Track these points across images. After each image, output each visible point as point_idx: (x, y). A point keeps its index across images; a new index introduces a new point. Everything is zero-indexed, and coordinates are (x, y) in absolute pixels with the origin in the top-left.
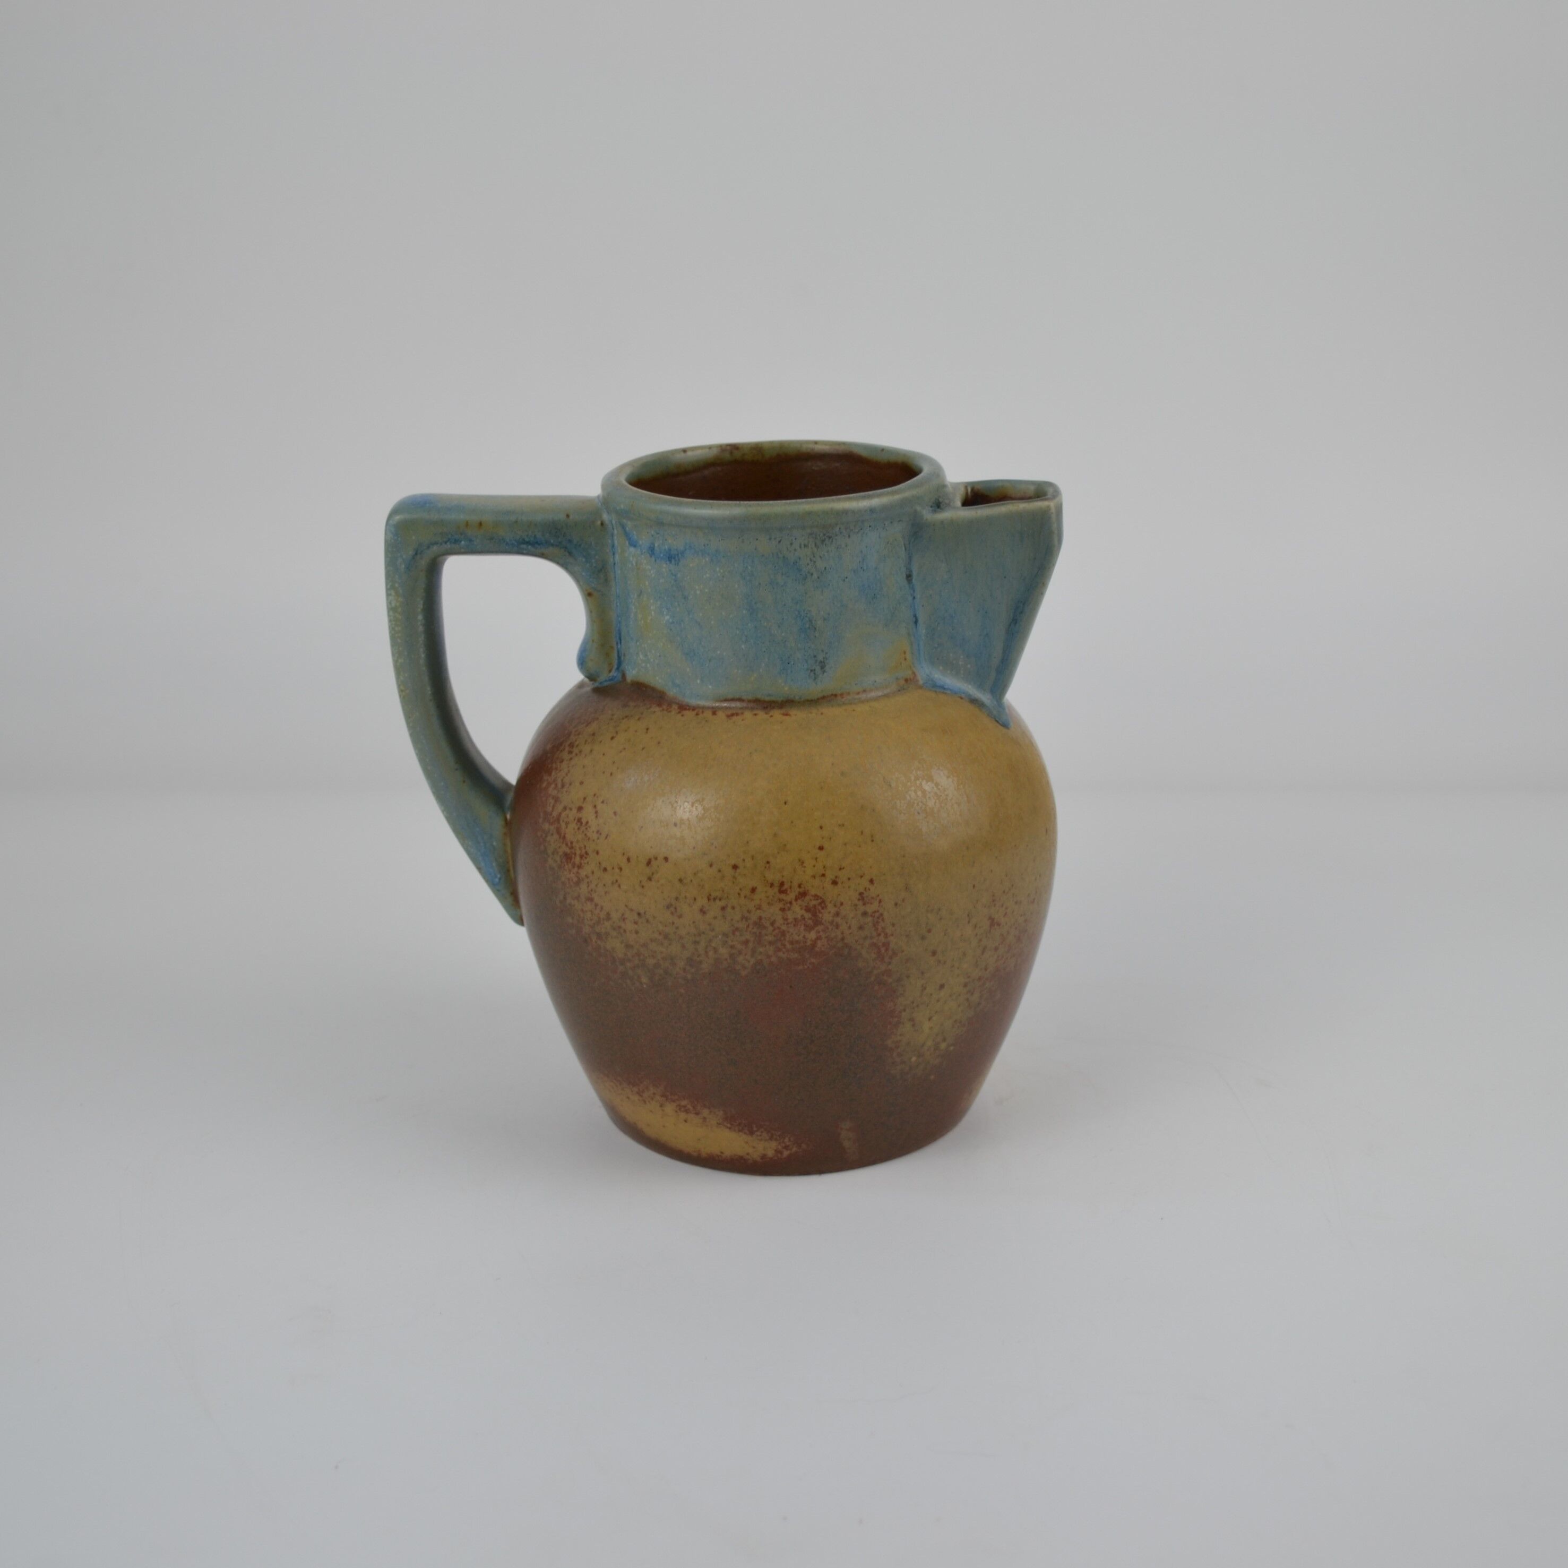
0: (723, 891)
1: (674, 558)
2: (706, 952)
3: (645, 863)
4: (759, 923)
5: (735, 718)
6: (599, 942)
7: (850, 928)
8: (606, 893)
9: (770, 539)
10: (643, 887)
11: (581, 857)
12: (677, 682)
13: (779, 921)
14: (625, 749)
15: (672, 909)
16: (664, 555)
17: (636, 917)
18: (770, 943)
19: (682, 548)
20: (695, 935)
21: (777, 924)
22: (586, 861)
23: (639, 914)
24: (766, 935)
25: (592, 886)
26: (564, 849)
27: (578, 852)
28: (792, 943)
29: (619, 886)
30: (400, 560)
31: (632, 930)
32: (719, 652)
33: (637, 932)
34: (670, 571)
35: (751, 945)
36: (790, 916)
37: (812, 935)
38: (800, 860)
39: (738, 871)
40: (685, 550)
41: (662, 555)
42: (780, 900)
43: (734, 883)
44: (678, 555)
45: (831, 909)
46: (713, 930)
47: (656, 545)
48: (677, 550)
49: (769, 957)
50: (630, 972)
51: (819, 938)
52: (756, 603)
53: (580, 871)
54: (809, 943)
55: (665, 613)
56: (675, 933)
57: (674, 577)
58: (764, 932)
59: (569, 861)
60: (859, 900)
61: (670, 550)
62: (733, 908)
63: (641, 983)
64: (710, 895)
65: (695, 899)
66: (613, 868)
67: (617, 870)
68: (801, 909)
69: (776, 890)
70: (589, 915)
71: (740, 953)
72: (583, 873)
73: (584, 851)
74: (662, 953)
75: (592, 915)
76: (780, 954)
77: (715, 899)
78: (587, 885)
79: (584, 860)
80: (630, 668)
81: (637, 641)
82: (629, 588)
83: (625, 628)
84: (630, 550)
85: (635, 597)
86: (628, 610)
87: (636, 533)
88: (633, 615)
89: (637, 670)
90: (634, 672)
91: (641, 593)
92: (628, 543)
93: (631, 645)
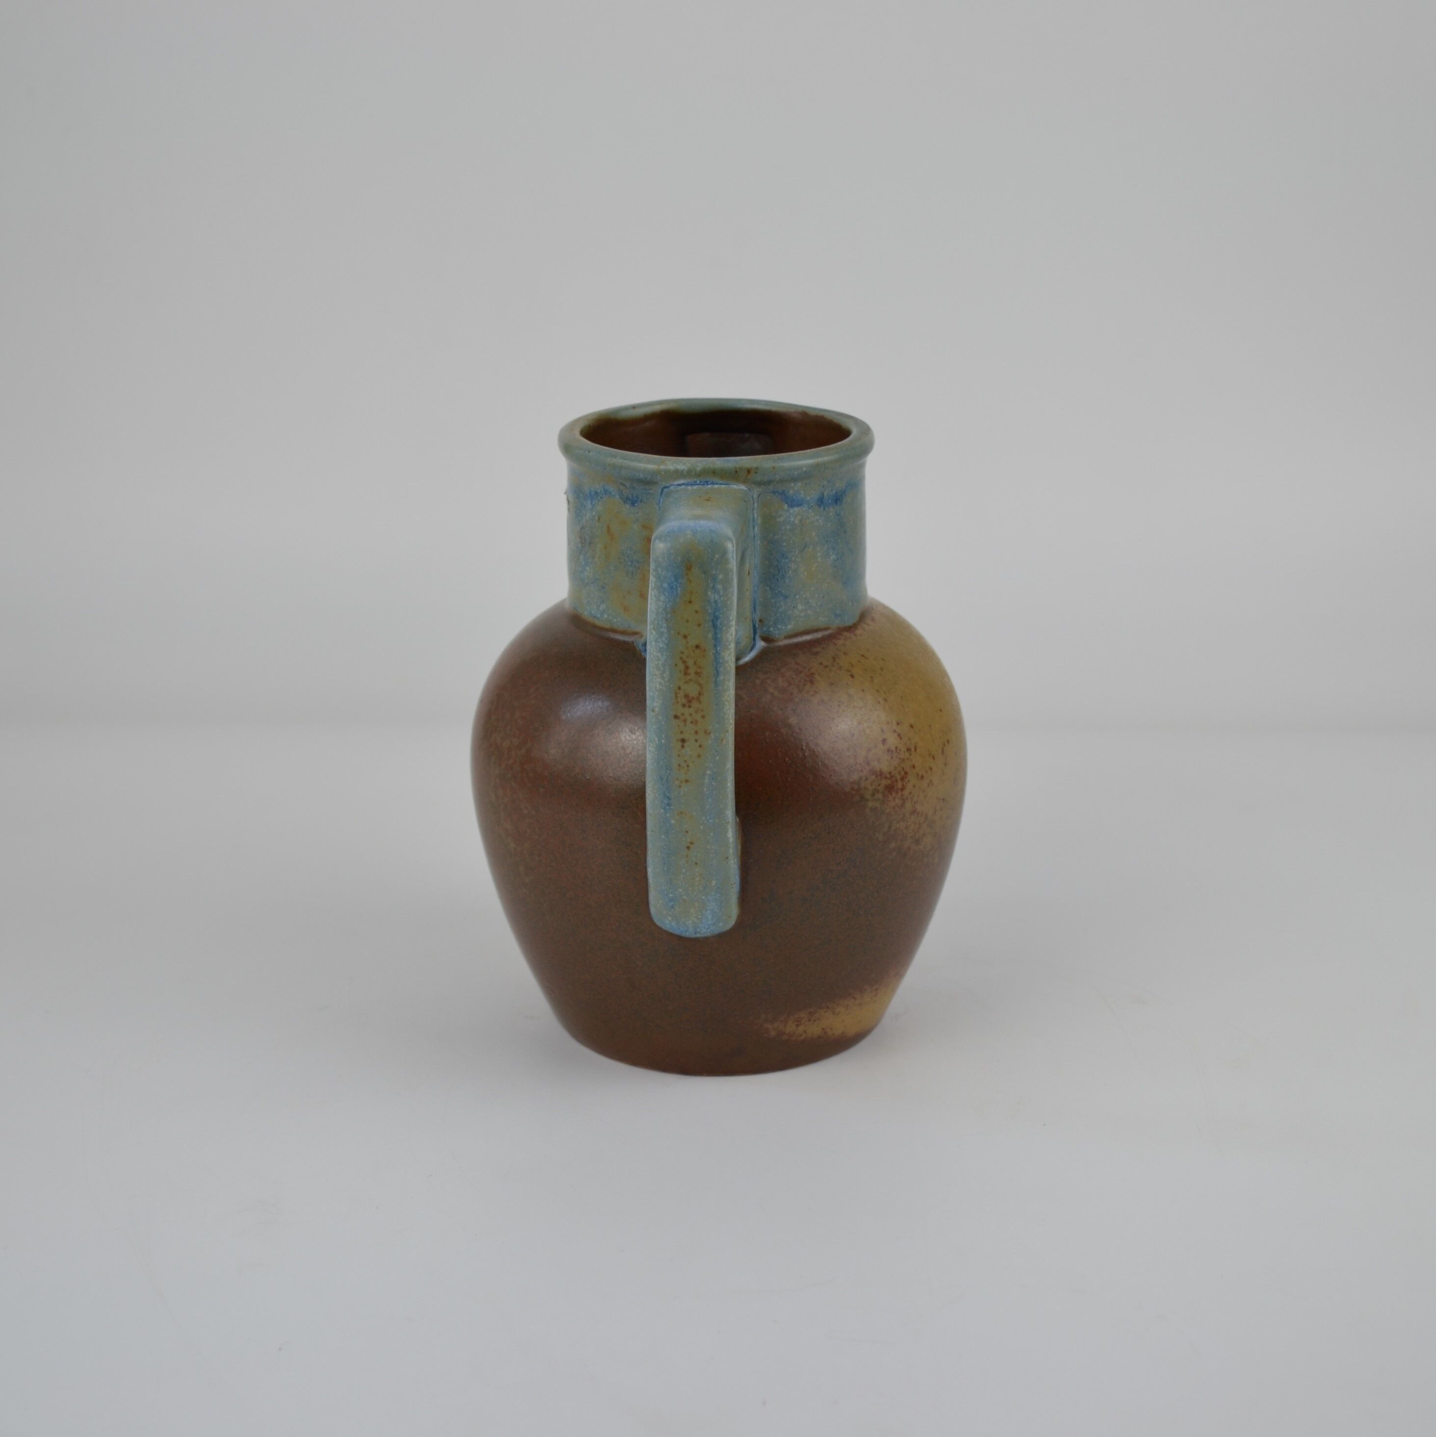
8: (925, 797)
11: (902, 779)
12: (838, 612)
22: (907, 780)
25: (915, 799)
26: (885, 782)
27: (898, 777)
41: (830, 501)
47: (825, 494)
53: (904, 793)
55: (831, 554)
59: (892, 790)
70: (912, 827)
72: (907, 793)
73: (903, 773)
75: (914, 825)
79: (905, 781)
80: (779, 627)
81: (795, 595)
82: (785, 549)
83: (769, 592)
84: (792, 511)
85: (797, 553)
86: (779, 571)
87: (802, 492)
88: (790, 572)
89: (793, 623)
90: (789, 627)
91: (805, 546)
92: (788, 505)
93: (782, 603)
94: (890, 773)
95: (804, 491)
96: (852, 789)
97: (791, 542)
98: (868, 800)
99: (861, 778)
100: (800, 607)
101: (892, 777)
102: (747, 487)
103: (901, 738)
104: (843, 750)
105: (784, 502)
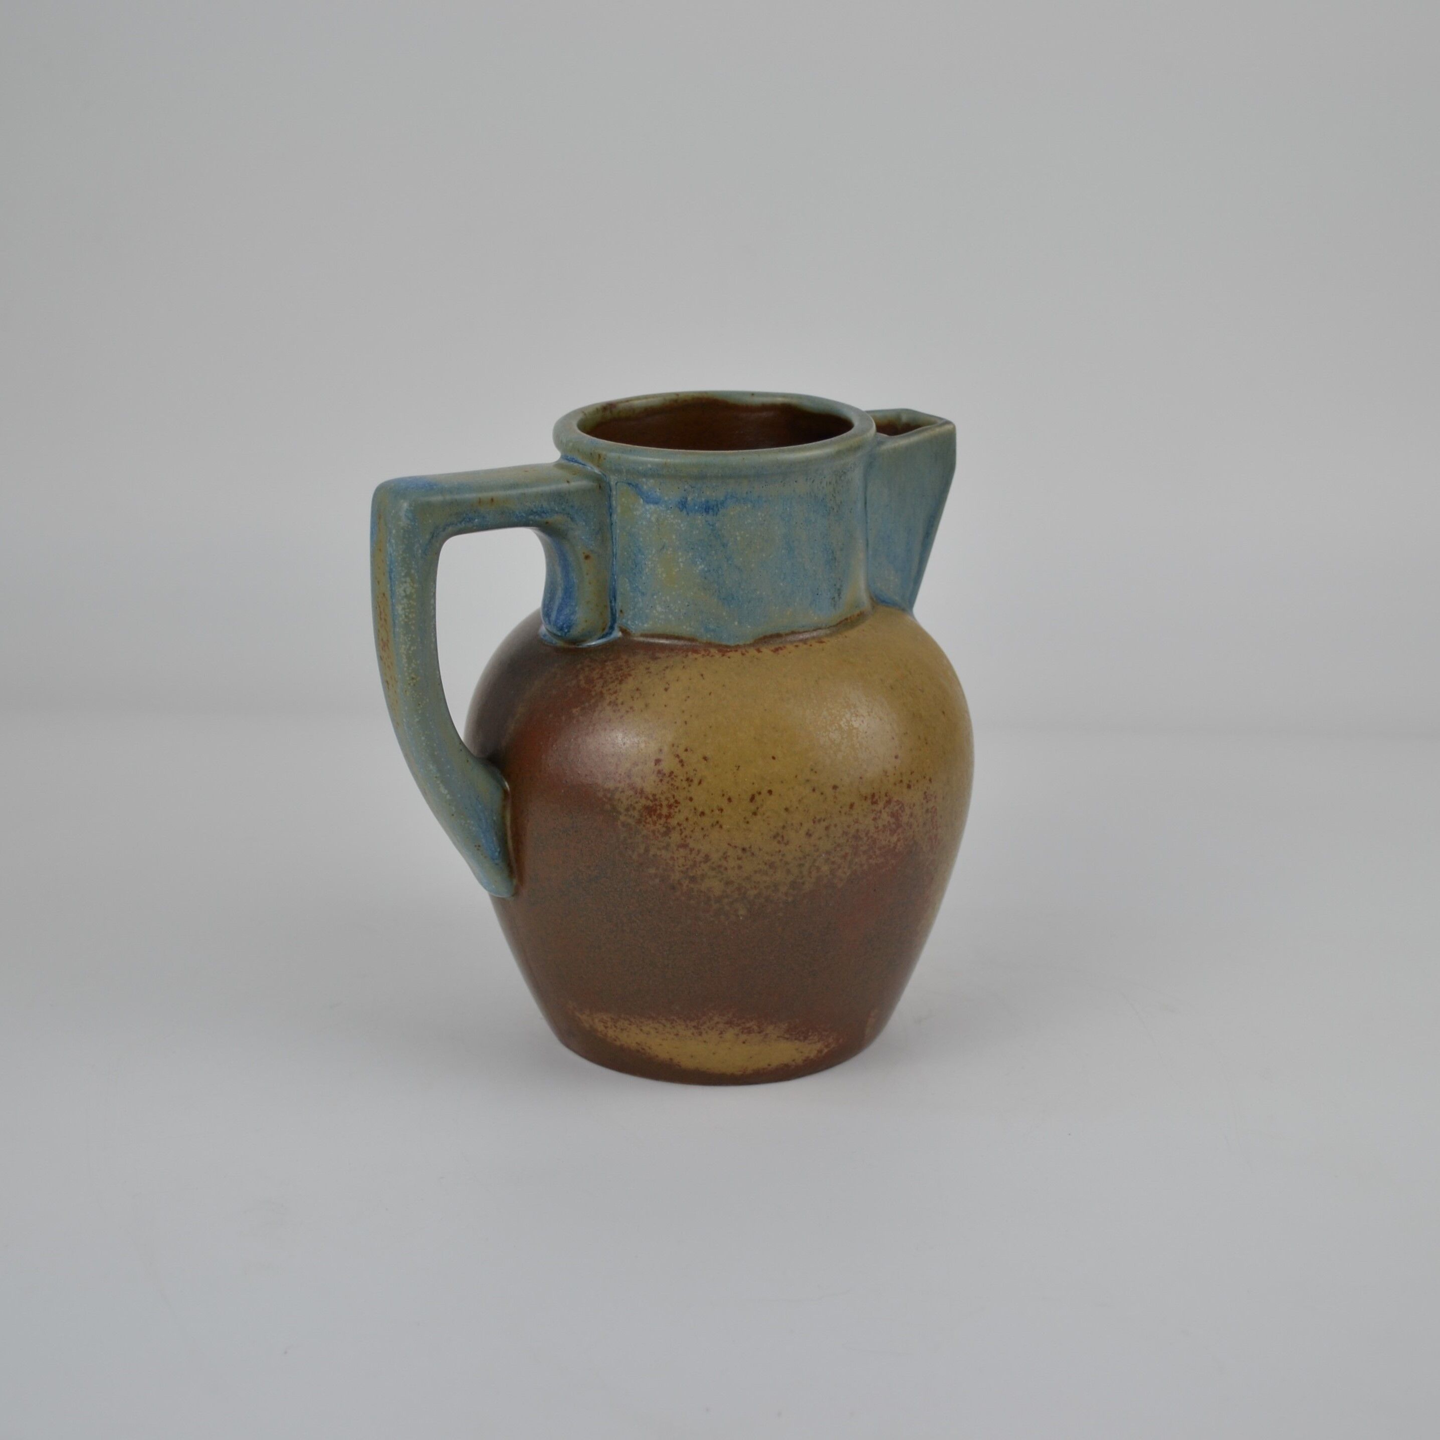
0: (826, 812)
1: (713, 509)
2: (810, 872)
3: (749, 800)
4: (856, 837)
5: (780, 652)
6: (692, 886)
7: (918, 826)
8: (705, 836)
9: (807, 479)
10: (748, 822)
11: (670, 806)
13: (872, 830)
14: (689, 697)
15: (779, 838)
16: (699, 508)
17: (740, 852)
18: (865, 852)
19: (722, 498)
20: (800, 859)
21: (870, 834)
22: (677, 810)
23: (744, 850)
24: (862, 846)
25: (687, 832)
26: (645, 802)
27: (665, 803)
28: (880, 849)
29: (721, 827)
30: (417, 546)
31: (734, 867)
32: (758, 593)
33: (740, 867)
34: (706, 521)
35: (849, 858)
36: (880, 823)
37: (894, 839)
38: (884, 771)
39: (838, 790)
40: (726, 499)
41: (696, 508)
42: (873, 811)
43: (835, 802)
44: (717, 505)
45: (908, 811)
46: (818, 850)
47: (689, 499)
48: (715, 500)
49: (862, 865)
50: (727, 908)
51: (899, 840)
52: (793, 541)
53: (669, 821)
54: (892, 845)
55: (698, 563)
56: (781, 860)
57: (711, 527)
58: (860, 843)
59: (652, 813)
60: (924, 799)
61: (707, 502)
62: (836, 826)
63: (738, 916)
64: (815, 818)
65: (801, 824)
66: (712, 811)
67: (717, 812)
68: (888, 815)
69: (869, 801)
70: (681, 861)
71: (839, 867)
72: (673, 822)
73: (672, 801)
74: (765, 882)
75: (686, 860)
76: (871, 861)
77: (819, 821)
78: (680, 832)
79: (674, 809)
80: (637, 622)
81: (653, 595)
82: (641, 544)
83: (628, 585)
84: (647, 507)
85: (654, 552)
86: (636, 566)
87: (658, 490)
88: (647, 570)
89: (651, 623)
90: (646, 625)
91: (663, 547)
92: (644, 501)
93: (640, 600)
94: (654, 795)
95: (660, 489)
96: (605, 796)
97: (648, 539)
98: (620, 813)
99: (617, 788)
100: (659, 609)
101: (655, 800)
102: (601, 472)
103: (683, 765)
104: (607, 755)
105: (639, 497)
